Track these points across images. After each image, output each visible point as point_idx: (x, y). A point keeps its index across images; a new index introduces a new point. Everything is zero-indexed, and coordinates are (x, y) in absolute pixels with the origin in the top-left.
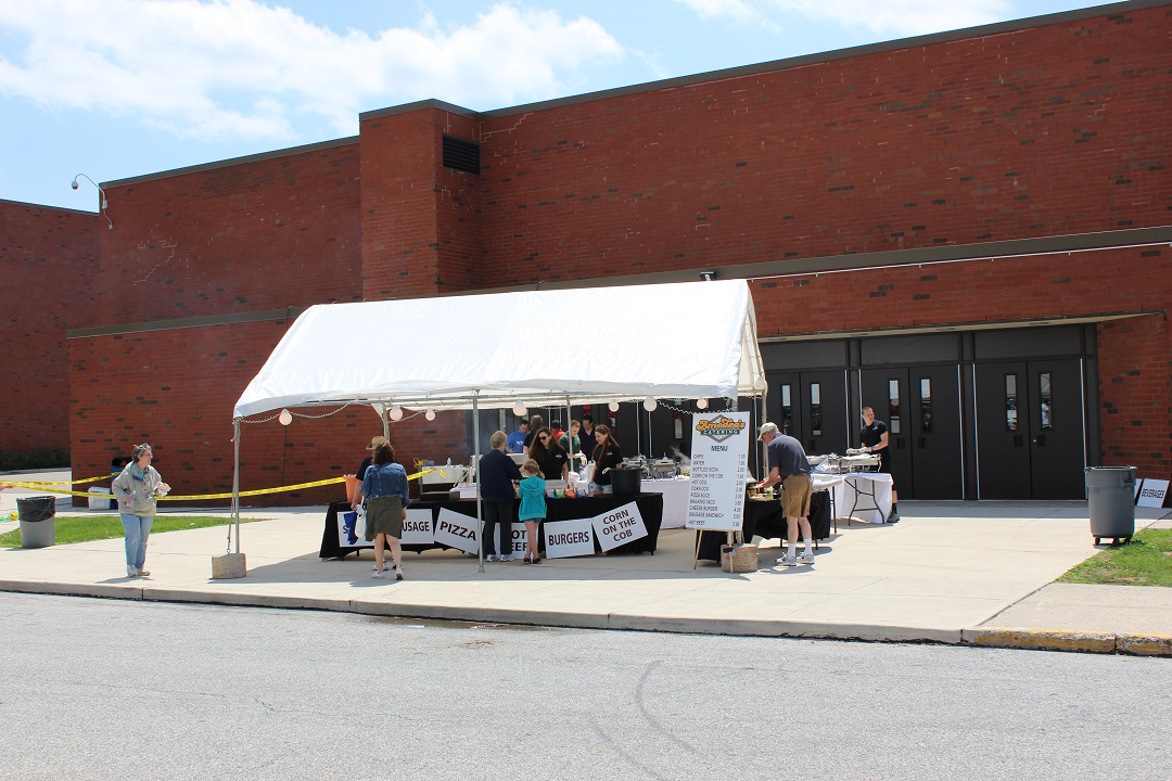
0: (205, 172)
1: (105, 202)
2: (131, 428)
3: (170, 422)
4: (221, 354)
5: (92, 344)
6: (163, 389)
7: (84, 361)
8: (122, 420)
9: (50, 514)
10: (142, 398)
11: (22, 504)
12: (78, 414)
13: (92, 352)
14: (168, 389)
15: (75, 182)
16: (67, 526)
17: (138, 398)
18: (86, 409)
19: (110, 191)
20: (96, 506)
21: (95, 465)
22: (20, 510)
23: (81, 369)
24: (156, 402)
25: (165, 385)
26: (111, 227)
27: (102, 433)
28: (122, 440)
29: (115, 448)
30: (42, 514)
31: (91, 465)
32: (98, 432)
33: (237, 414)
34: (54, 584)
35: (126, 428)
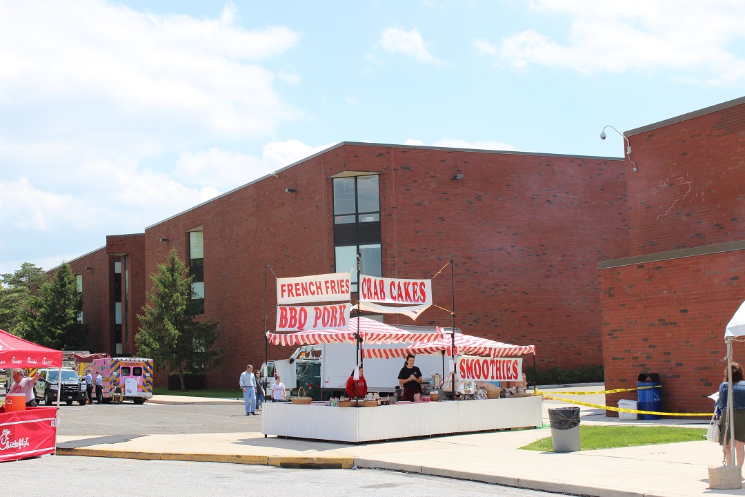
0: (716, 113)
1: (629, 148)
2: (654, 347)
3: (688, 342)
4: (733, 279)
5: (619, 273)
6: (682, 311)
7: (613, 288)
8: (647, 339)
9: (575, 423)
10: (664, 320)
11: (553, 413)
12: (609, 335)
13: (619, 280)
14: (686, 311)
15: (603, 133)
16: (595, 434)
17: (660, 320)
18: (616, 331)
19: (634, 139)
20: (625, 417)
21: (625, 380)
22: (551, 418)
23: (610, 295)
24: (676, 323)
25: (683, 308)
26: (635, 169)
27: (629, 351)
28: (647, 358)
29: (641, 365)
30: (569, 423)
31: (621, 380)
32: (626, 351)
33: (728, 333)
34: (569, 486)
35: (650, 347)
